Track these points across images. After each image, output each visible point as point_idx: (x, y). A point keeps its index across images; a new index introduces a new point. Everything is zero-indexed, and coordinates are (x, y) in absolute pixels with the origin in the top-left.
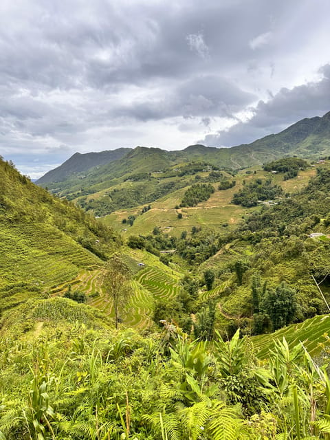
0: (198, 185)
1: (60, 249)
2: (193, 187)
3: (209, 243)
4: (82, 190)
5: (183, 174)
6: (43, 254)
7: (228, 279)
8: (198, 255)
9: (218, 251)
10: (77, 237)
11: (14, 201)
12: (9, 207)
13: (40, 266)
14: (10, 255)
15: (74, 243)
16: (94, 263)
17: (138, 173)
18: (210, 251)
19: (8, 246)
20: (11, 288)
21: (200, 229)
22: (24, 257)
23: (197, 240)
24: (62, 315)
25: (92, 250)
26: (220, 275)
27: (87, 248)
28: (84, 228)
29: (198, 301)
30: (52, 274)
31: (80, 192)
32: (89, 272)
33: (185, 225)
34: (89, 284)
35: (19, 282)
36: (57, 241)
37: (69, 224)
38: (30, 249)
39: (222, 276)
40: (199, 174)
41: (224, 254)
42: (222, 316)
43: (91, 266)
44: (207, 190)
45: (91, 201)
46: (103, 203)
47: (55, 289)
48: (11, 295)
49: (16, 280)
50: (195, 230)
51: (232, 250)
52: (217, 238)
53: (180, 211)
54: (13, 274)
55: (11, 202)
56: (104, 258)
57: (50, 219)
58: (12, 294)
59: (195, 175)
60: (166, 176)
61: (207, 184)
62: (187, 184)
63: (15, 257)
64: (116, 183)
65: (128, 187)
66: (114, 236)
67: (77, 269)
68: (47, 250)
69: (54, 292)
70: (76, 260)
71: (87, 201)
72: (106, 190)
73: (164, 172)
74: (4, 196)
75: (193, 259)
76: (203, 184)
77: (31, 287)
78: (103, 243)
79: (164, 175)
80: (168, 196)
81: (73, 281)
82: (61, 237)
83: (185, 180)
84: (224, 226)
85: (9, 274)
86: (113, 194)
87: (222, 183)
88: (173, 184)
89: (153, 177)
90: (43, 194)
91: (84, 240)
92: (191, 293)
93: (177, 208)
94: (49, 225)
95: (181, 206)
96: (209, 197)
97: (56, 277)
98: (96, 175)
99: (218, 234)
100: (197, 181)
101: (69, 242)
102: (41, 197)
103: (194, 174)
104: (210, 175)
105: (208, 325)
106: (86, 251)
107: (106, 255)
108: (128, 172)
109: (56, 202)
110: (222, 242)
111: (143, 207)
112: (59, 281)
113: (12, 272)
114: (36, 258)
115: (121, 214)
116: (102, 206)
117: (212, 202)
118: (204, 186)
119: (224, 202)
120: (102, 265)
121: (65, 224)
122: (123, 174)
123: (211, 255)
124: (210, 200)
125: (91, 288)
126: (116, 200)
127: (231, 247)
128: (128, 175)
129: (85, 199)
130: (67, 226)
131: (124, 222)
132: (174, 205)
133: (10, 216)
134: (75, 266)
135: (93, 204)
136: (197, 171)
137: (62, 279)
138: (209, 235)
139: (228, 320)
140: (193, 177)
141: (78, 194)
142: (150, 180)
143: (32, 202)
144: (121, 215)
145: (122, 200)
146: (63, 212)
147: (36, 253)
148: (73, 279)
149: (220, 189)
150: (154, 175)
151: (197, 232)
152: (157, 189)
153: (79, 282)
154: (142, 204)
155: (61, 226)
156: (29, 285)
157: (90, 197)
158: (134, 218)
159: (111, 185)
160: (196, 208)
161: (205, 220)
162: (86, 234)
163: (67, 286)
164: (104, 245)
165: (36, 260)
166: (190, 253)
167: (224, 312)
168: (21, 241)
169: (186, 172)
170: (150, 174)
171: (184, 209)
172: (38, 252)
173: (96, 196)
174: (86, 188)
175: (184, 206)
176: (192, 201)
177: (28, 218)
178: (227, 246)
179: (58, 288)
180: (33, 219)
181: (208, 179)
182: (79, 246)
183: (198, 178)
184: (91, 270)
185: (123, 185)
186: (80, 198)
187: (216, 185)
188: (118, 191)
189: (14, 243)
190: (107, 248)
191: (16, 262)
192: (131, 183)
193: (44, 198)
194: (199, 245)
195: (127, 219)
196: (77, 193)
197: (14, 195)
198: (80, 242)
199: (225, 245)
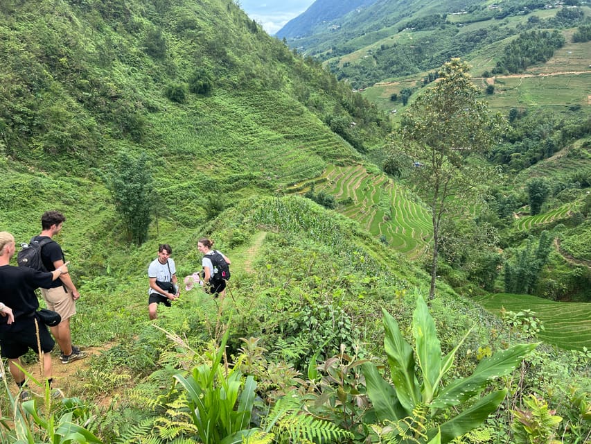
0: (533, 33)
1: (301, 131)
2: (522, 37)
3: (541, 136)
4: (334, 48)
5: (506, 14)
6: (277, 136)
7: (573, 199)
8: (517, 157)
9: (556, 151)
10: (324, 116)
11: (239, 56)
12: (233, 66)
13: (273, 154)
14: (235, 135)
15: (320, 123)
16: (348, 157)
17: (424, 15)
18: (542, 151)
19: (232, 123)
20: (236, 180)
21: (525, 114)
22: (252, 138)
23: (518, 132)
24: (301, 224)
25: (346, 137)
26: (557, 191)
27: (338, 133)
28: (335, 102)
29: (513, 230)
30: (288, 166)
31: (331, 51)
32: (340, 168)
33: (497, 105)
34: (339, 185)
35: (246, 173)
36: (296, 119)
37: (314, 96)
38: (261, 128)
39: (562, 193)
40: (538, 13)
41: (569, 156)
42: (559, 259)
43: (343, 160)
44: (549, 43)
45: (345, 66)
46: (362, 69)
47: (292, 188)
48: (236, 190)
49: (243, 171)
50: (514, 116)
51: (585, 151)
52: (557, 128)
53: (490, 81)
54: (239, 161)
55: (235, 57)
56: (363, 150)
57: (288, 87)
58: (237, 188)
59: (529, 16)
60: (473, 19)
61: (551, 31)
62: (511, 33)
63: (241, 139)
64: (385, 35)
65: (405, 41)
66: (379, 117)
67: (323, 163)
68: (284, 132)
69: (291, 192)
70: (322, 149)
71: (340, 66)
72: (369, 47)
73: (471, 12)
74: (226, 49)
75: (507, 162)
76: (542, 31)
77: (261, 181)
78: (361, 127)
79: (469, 17)
80: (472, 54)
81: (317, 179)
82: (301, 113)
83: (508, 25)
84: (572, 109)
85: (233, 161)
86: (379, 53)
87: (582, 29)
88: (483, 33)
89: (448, 23)
90: (279, 48)
91: (335, 120)
92: (502, 216)
93: (486, 75)
94: (286, 95)
95: (494, 72)
96: (551, 55)
97: (293, 171)
98: (354, 24)
99: (562, 122)
100: (529, 27)
101: (313, 121)
102: (277, 53)
103: (526, 13)
104: (559, 14)
105: (532, 269)
106: (337, 137)
107: (365, 145)
108: (407, 15)
109: (297, 61)
110: (568, 136)
111: (426, 74)
112: (297, 177)
113: (237, 159)
114: (269, 141)
115: (389, 86)
116: (361, 73)
117: (556, 64)
118: (544, 35)
119: (580, 65)
120: (359, 159)
121: (307, 96)
122: (397, 20)
123: (542, 158)
124: (551, 62)
125: (342, 192)
126: (382, 64)
127: (585, 146)
128: (407, 20)
129: (337, 62)
130: (311, 98)
131: (394, 98)
132: (482, 71)
133: (235, 79)
134: (320, 158)
135: (348, 71)
136: (532, 7)
137: (302, 174)
138: (542, 123)
139: (571, 266)
140: (524, 20)
141: (328, 54)
142: (443, 28)
143: (265, 60)
144: (391, 88)
145: (392, 64)
146: (306, 77)
147: (269, 135)
148: (317, 177)
149: (576, 40)
150: (452, 18)
151: (519, 118)
152: (455, 44)
153: (325, 180)
154: (424, 70)
155: (304, 98)
156: (259, 178)
157: (345, 58)
158: (410, 93)
159: (377, 39)
160: (523, 76)
161: (536, 98)
162: (337, 111)
163: (308, 185)
164: (363, 131)
165: (268, 145)
166: (503, 153)
167: (565, 252)
168: (249, 116)
169: (512, 10)
170: (445, 17)
171: (499, 77)
172: (270, 133)
173: (354, 58)
174: (340, 45)
175: (500, 72)
176: (516, 62)
177: (258, 82)
178: (578, 144)
179: (296, 186)
180: (265, 85)
181: (553, 23)
182: (327, 128)
183: (533, 20)
184: (343, 166)
185: (397, 38)
186: (330, 60)
187: (568, 33)
188: (388, 48)
189: (239, 118)
190: (368, 135)
191: (242, 145)
192: (409, 34)
193: (281, 54)
194: (520, 139)
195: (399, 95)
196: (326, 52)
197: (239, 48)
198: (328, 122)
199: (573, 142)
